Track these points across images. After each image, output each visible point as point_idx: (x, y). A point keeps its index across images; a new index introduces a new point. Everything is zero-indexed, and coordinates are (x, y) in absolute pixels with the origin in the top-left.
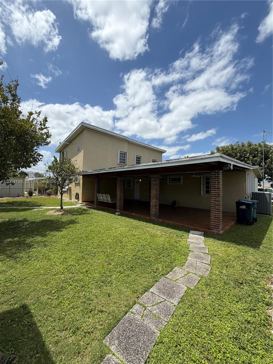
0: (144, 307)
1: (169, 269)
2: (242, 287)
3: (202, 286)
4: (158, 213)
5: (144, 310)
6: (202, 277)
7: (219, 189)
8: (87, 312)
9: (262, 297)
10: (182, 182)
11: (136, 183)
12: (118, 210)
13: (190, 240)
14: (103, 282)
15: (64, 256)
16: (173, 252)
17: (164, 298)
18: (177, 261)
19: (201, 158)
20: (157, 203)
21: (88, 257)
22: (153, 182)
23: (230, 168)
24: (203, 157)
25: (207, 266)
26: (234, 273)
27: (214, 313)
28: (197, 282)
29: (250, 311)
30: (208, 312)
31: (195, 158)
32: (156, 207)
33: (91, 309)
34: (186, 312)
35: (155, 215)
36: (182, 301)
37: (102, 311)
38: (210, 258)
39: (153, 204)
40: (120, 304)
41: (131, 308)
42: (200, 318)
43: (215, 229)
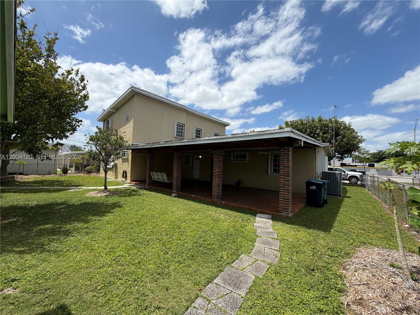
0: (208, 300)
1: (234, 257)
2: (313, 273)
3: (272, 274)
4: (221, 194)
5: (208, 304)
6: (271, 264)
7: (289, 167)
8: (142, 309)
9: (334, 284)
10: (247, 159)
11: (196, 159)
12: (174, 191)
13: (257, 224)
14: (159, 275)
15: (110, 245)
16: (239, 238)
17: (230, 289)
18: (243, 248)
19: (270, 132)
20: (220, 182)
21: (140, 246)
22: (216, 158)
23: (301, 145)
24: (273, 132)
25: (276, 252)
26: (305, 259)
27: (284, 303)
28: (266, 270)
29: (322, 299)
30: (279, 302)
31: (264, 133)
32: (218, 187)
33: (147, 306)
34: (255, 303)
35: (218, 196)
36: (250, 291)
37: (159, 308)
38: (279, 243)
39: (215, 184)
40: (180, 299)
41: (193, 302)
42: (270, 309)
43: (284, 212)
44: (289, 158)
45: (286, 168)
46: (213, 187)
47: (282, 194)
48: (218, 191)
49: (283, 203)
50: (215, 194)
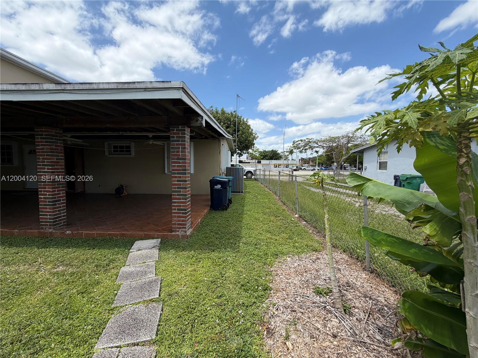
7: (185, 159)
10: (133, 153)
11: (29, 153)
13: (127, 269)
20: (60, 194)
23: (202, 124)
25: (147, 349)
38: (159, 314)
43: (180, 230)
44: (185, 145)
45: (181, 161)
46: (42, 205)
47: (175, 203)
48: (54, 212)
49: (178, 217)
50: (47, 219)
